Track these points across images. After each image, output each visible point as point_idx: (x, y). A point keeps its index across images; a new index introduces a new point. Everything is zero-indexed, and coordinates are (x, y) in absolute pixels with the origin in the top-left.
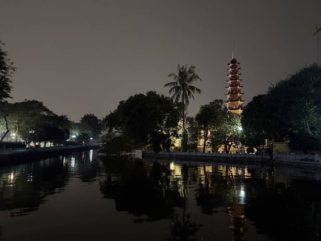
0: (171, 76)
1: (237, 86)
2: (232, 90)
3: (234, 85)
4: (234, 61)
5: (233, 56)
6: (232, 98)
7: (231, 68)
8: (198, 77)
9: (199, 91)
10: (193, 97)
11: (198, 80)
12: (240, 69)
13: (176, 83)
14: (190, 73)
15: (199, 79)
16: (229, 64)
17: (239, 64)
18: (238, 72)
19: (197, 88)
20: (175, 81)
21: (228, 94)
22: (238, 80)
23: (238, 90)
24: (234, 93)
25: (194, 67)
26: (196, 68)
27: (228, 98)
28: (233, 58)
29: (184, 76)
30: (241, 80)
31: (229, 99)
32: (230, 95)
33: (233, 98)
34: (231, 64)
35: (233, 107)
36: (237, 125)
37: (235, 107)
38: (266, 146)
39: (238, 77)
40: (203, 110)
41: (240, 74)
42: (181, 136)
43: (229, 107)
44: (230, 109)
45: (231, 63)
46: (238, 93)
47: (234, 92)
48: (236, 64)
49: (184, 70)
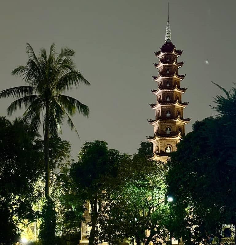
0: (21, 72)
1: (175, 102)
2: (164, 111)
3: (168, 99)
4: (168, 47)
5: (166, 35)
6: (164, 130)
7: (162, 61)
8: (81, 77)
9: (84, 109)
10: (72, 124)
11: (81, 83)
12: (181, 64)
13: (31, 88)
14: (64, 68)
15: (83, 82)
16: (158, 53)
17: (179, 53)
18: (176, 70)
19: (78, 102)
20: (28, 85)
21: (156, 120)
22: (176, 90)
23: (176, 110)
24: (169, 118)
25: (71, 53)
26: (75, 54)
27: (156, 129)
28: (166, 39)
29: (50, 74)
30: (184, 90)
31: (158, 131)
32: (158, 121)
33: (167, 129)
34: (162, 54)
35: (166, 149)
36: (159, 188)
37: (170, 149)
38: (231, 240)
39: (178, 83)
40: (88, 154)
41: (183, 77)
42: (40, 216)
43: (158, 150)
44: (158, 154)
45: (163, 50)
46: (176, 118)
47: (168, 115)
48: (174, 53)
49: (47, 59)
